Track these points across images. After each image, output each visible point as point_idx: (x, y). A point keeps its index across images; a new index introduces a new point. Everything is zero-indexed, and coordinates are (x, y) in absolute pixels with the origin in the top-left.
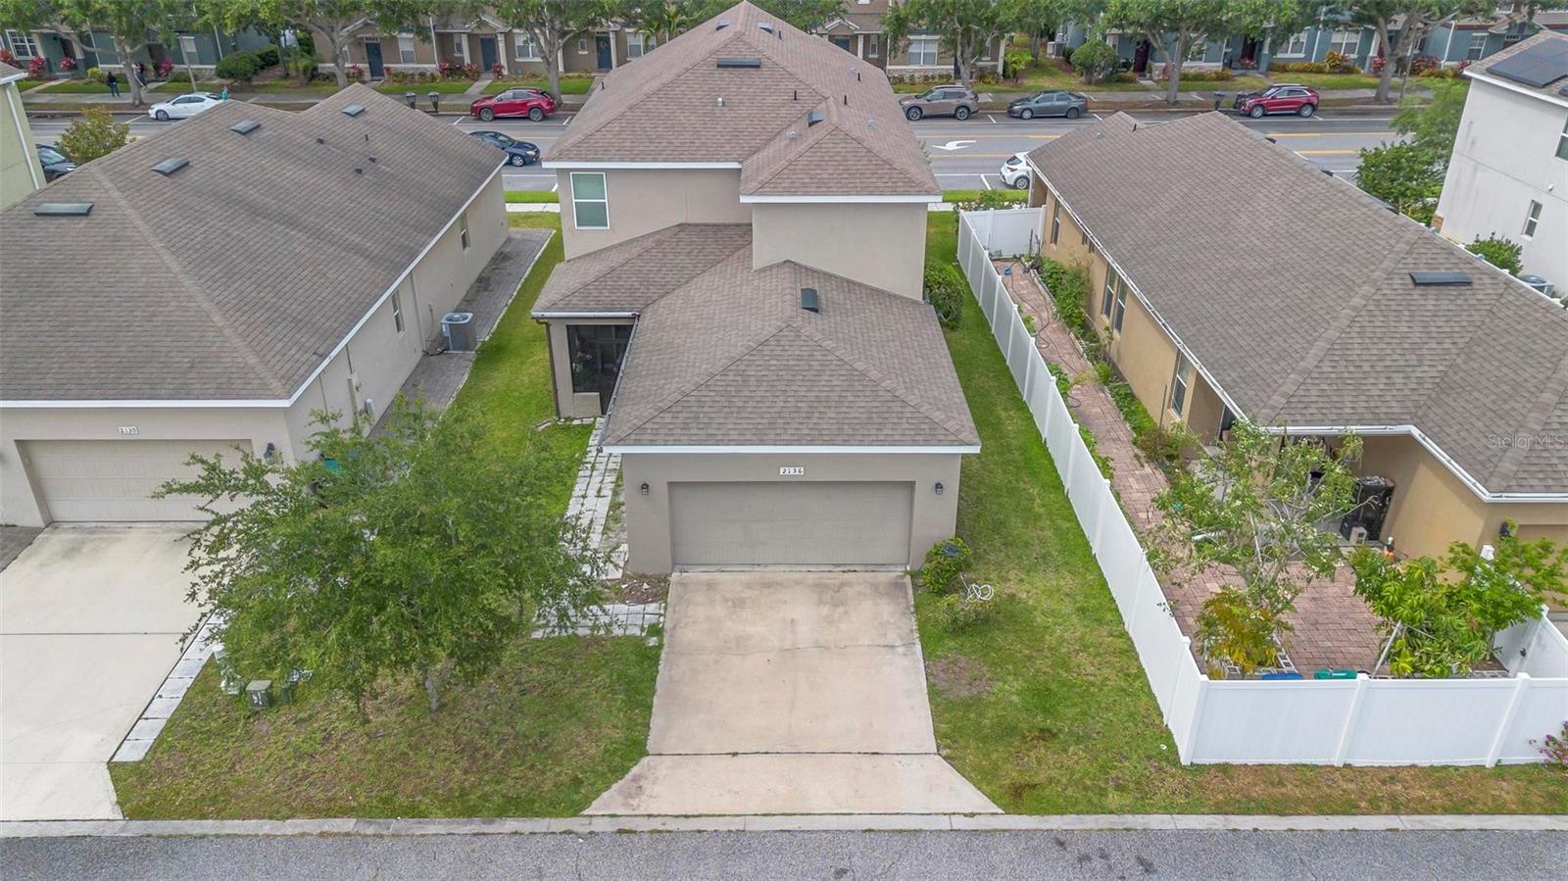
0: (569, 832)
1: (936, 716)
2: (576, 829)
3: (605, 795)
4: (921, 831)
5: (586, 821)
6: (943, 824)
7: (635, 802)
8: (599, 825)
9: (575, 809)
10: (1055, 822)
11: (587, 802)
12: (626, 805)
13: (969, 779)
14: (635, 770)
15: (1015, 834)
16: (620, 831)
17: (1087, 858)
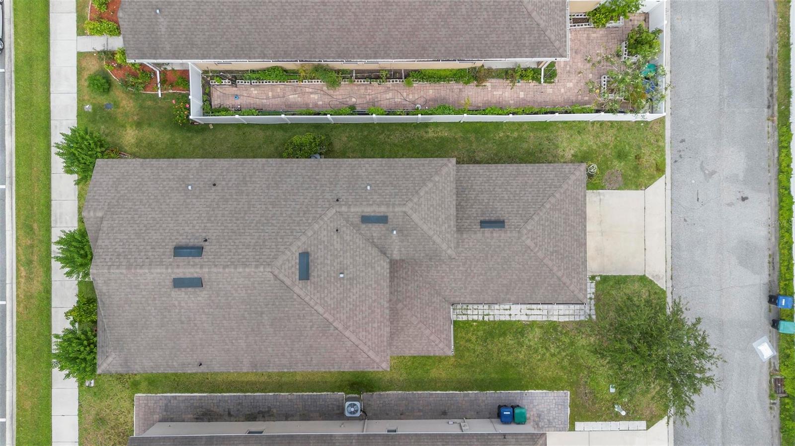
0: (672, 293)
1: (629, 189)
2: (671, 291)
3: (659, 285)
4: (671, 198)
5: (668, 289)
6: (669, 192)
7: (661, 276)
8: (670, 284)
9: (664, 292)
10: (668, 161)
11: (662, 289)
12: (662, 278)
13: (653, 182)
14: (650, 278)
15: (672, 173)
16: (671, 279)
17: (680, 156)
